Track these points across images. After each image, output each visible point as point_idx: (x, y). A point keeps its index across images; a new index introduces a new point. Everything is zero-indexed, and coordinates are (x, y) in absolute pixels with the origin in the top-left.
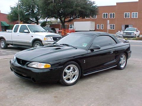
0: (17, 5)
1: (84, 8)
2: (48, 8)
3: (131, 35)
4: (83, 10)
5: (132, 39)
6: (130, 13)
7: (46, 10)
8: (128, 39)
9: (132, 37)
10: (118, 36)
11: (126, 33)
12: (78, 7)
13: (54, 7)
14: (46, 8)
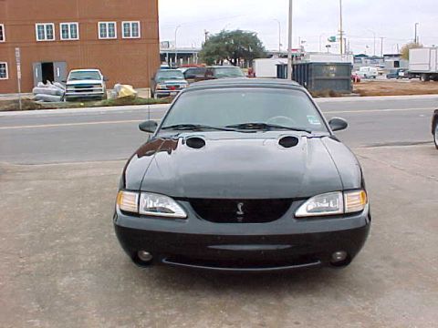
3: (92, 91)
5: (99, 103)
6: (115, 23)
8: (88, 103)
9: (97, 98)
10: (41, 98)
11: (77, 86)
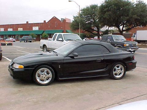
0: (79, 14)
1: (141, 15)
2: (104, 17)
4: (139, 18)
7: (102, 18)
12: (135, 14)
13: (110, 16)
14: (102, 17)
